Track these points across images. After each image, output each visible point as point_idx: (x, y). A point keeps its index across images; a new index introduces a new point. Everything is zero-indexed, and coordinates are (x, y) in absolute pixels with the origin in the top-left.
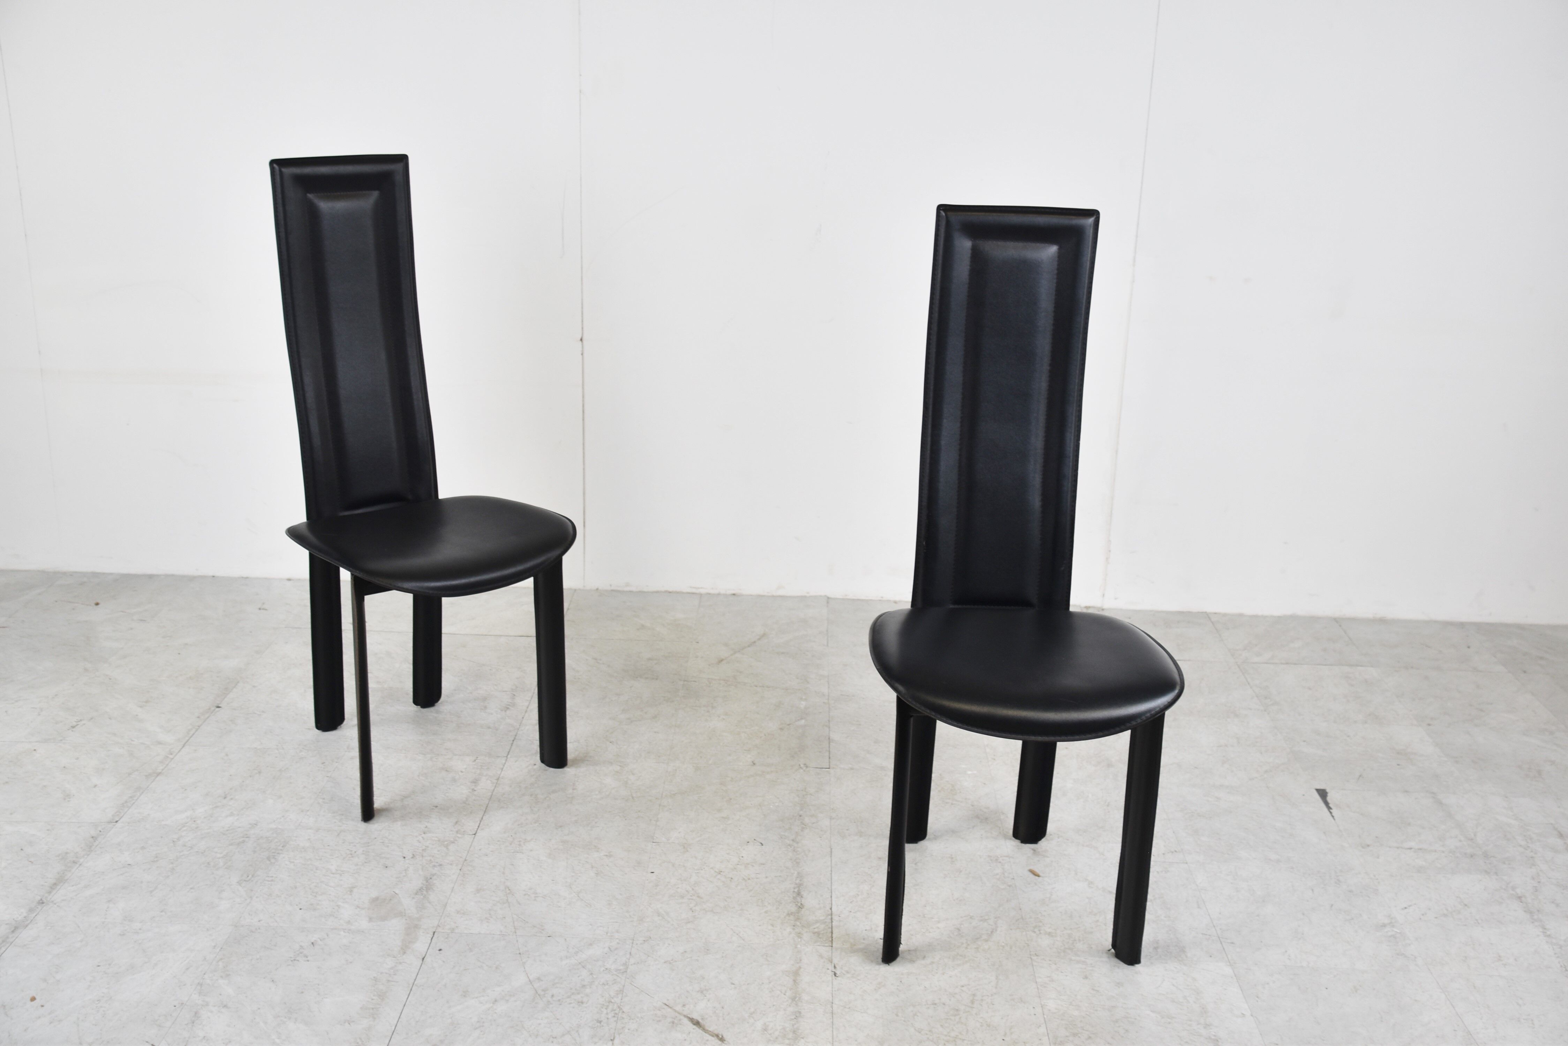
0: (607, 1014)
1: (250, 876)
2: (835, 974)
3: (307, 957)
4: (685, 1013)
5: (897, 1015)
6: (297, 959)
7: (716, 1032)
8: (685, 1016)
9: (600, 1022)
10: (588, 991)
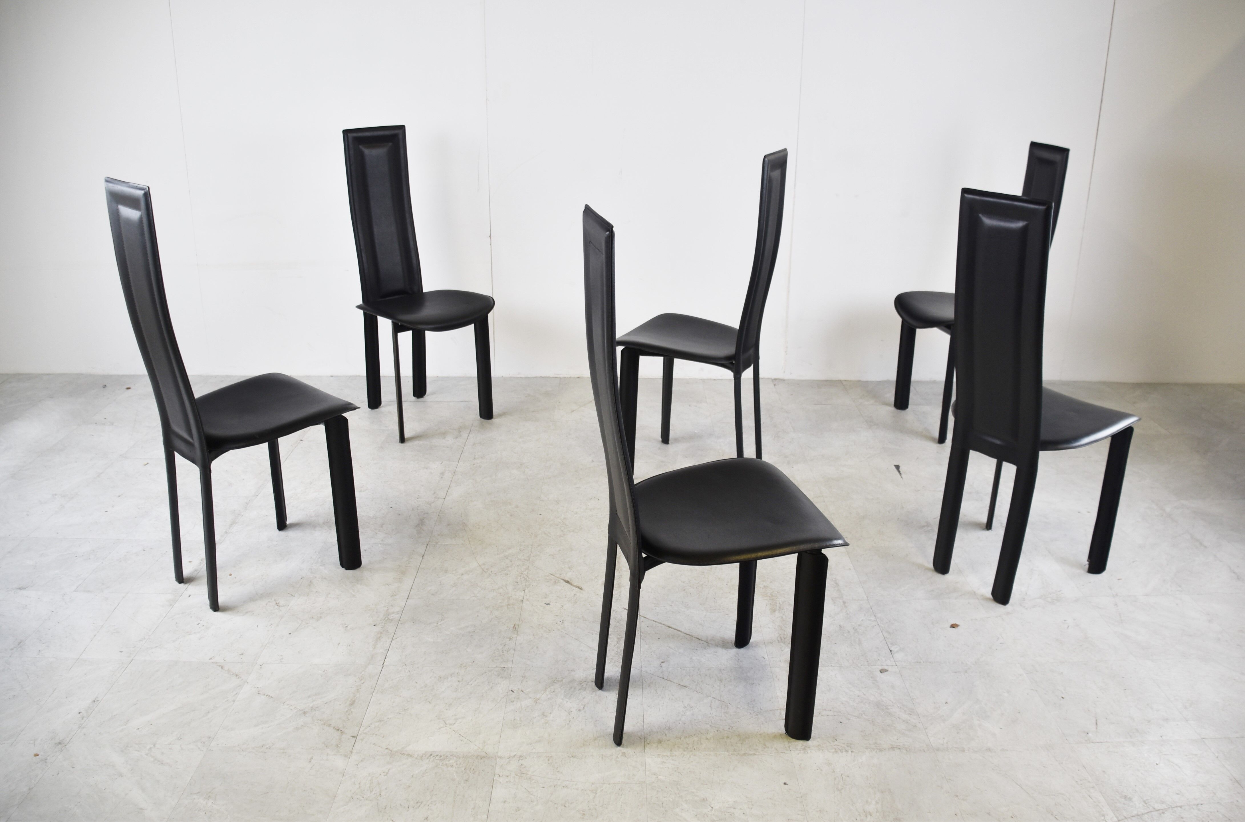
0: (521, 579)
4: (561, 578)
5: (672, 576)
7: (578, 586)
9: (518, 583)
10: (510, 569)
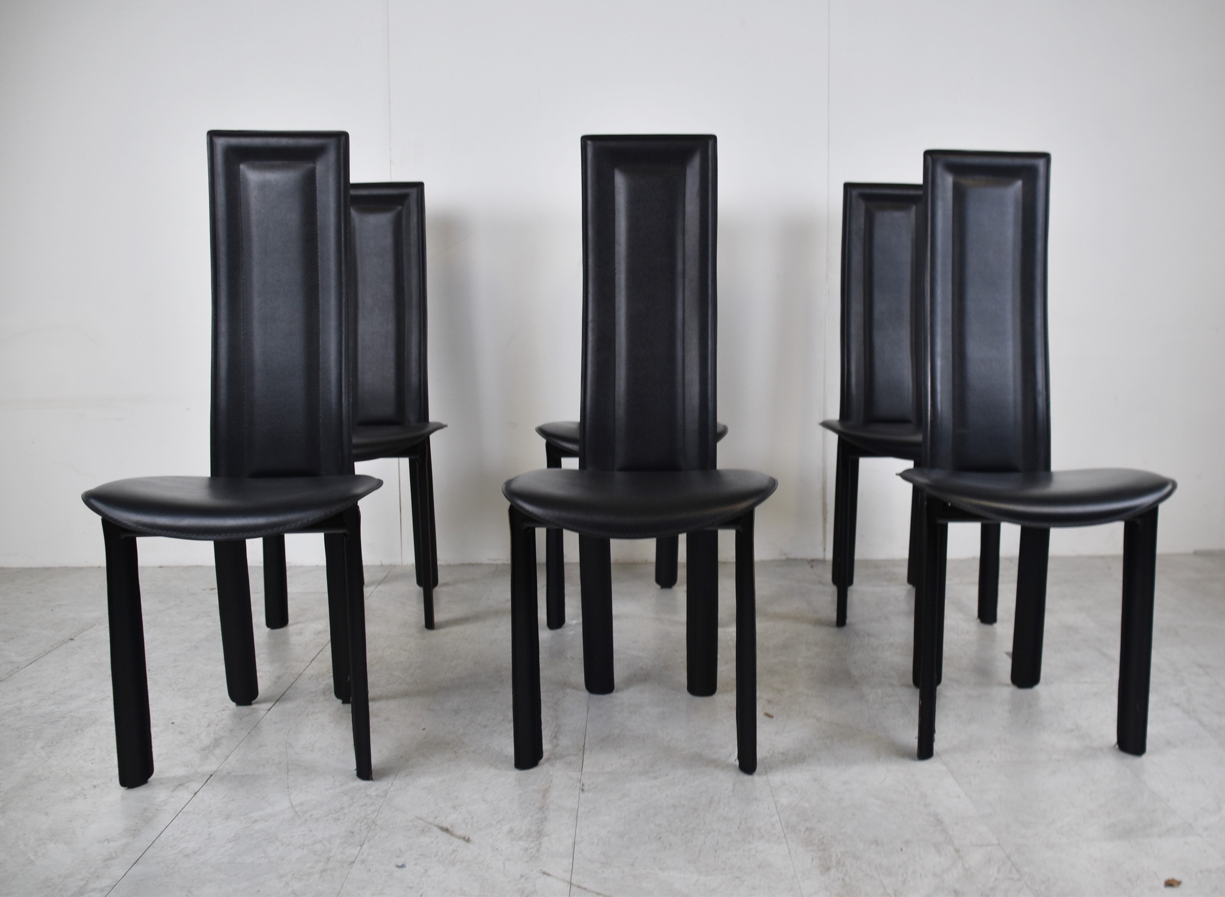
0: (361, 826)
1: (54, 743)
2: (583, 790)
3: (86, 796)
4: (436, 822)
6: (76, 797)
7: (463, 835)
8: (435, 825)
9: (353, 833)
10: (346, 811)
